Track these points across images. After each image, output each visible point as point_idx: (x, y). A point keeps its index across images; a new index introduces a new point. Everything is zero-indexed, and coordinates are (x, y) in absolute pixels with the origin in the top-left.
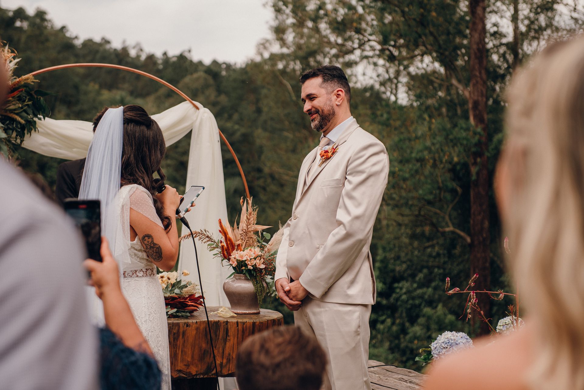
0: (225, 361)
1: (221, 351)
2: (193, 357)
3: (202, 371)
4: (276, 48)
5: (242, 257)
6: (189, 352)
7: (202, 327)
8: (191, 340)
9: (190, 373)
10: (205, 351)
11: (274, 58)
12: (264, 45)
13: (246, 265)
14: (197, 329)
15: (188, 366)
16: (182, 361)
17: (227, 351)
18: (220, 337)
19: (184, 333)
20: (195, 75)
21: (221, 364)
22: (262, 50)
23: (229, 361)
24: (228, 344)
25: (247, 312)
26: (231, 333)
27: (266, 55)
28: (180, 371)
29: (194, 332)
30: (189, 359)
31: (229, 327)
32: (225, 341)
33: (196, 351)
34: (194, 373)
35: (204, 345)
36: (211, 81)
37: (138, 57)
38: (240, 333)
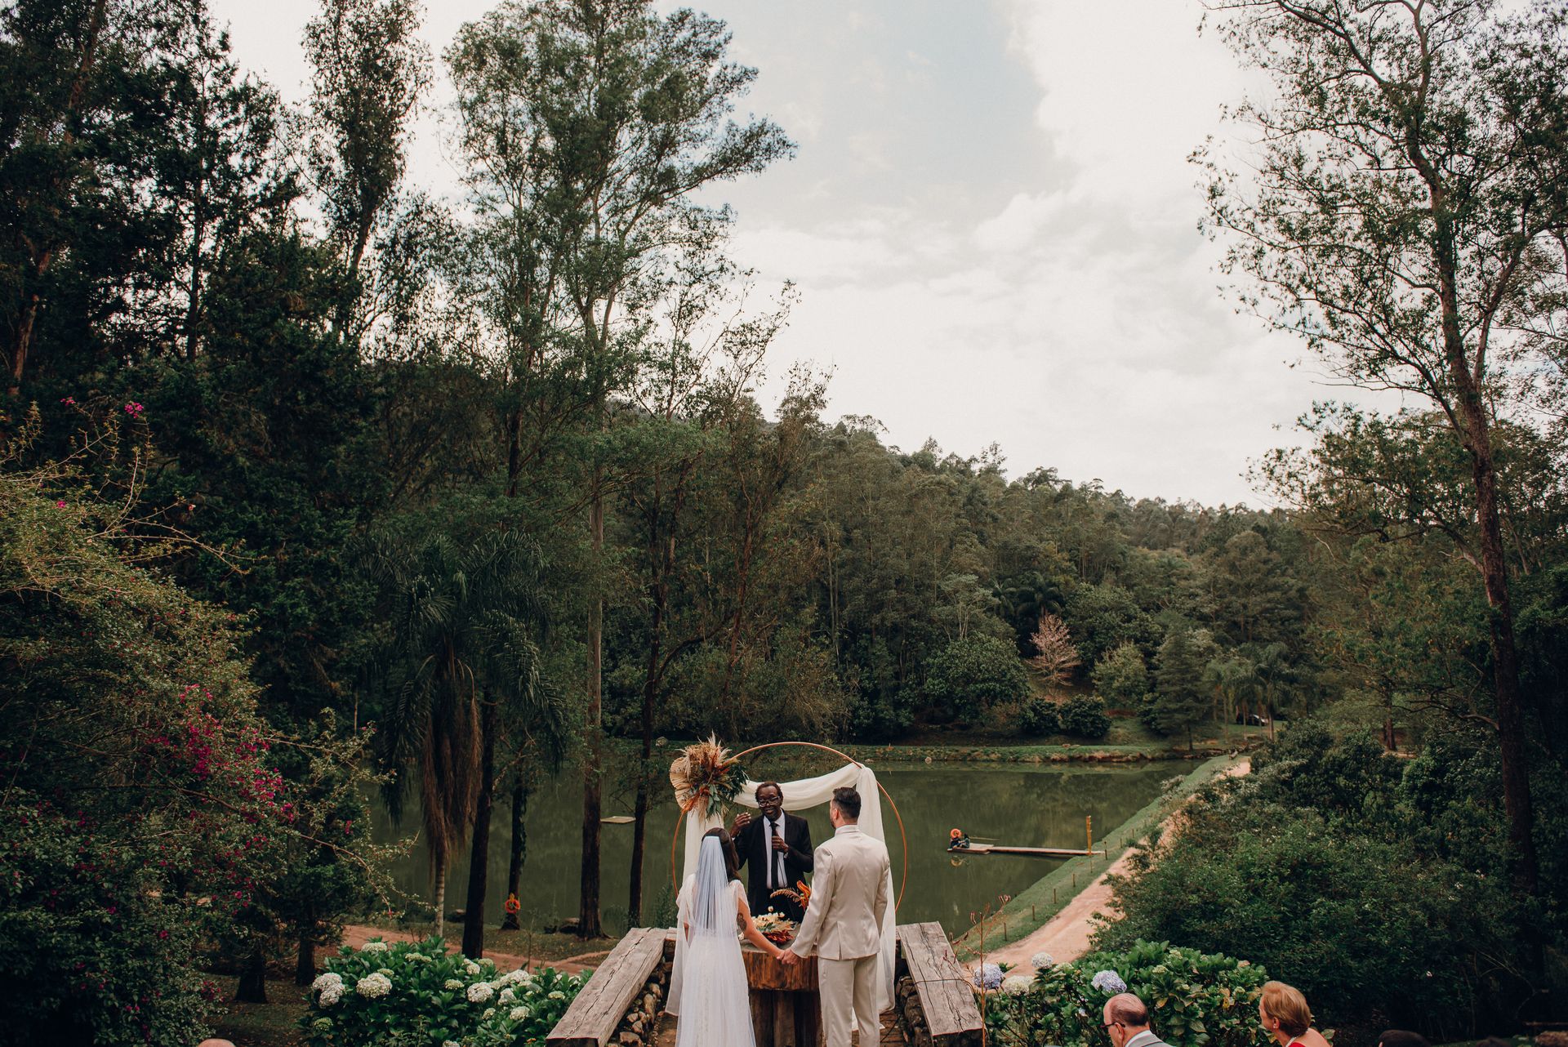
36: (1261, 539)
37: (1195, 511)
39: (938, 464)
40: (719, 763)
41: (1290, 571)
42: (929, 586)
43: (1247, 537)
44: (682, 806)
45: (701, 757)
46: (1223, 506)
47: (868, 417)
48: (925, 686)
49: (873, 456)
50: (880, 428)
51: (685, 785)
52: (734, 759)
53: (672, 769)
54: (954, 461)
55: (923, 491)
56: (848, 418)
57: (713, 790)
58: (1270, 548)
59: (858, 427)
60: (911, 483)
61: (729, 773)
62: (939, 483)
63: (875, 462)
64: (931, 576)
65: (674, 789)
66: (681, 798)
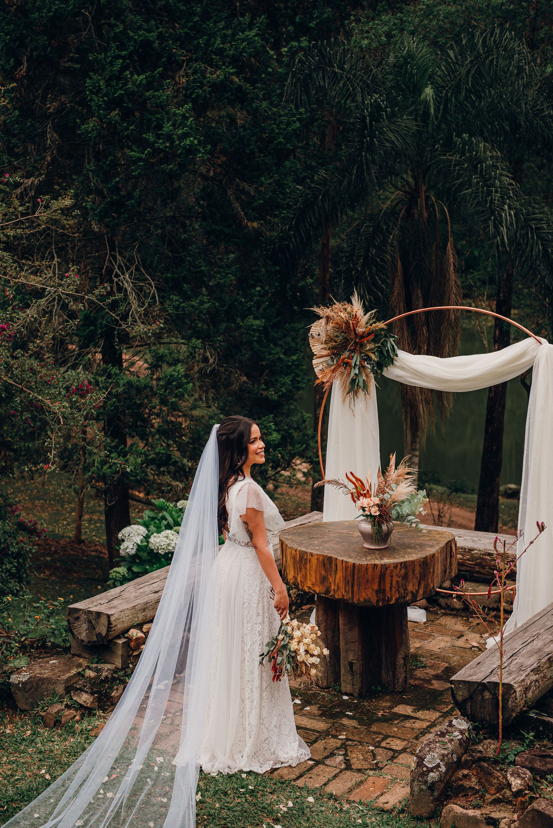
1: (334, 580)
2: (316, 579)
3: (323, 592)
6: (314, 576)
7: (321, 558)
8: (314, 566)
10: (324, 577)
13: (365, 511)
14: (318, 559)
15: (313, 585)
16: (310, 580)
17: (337, 581)
18: (333, 569)
19: (310, 560)
21: (334, 589)
23: (338, 588)
24: (338, 576)
26: (338, 568)
28: (309, 588)
29: (316, 561)
30: (314, 581)
31: (338, 563)
32: (336, 572)
33: (318, 576)
34: (318, 592)
35: (323, 573)
38: (345, 569)
40: (360, 330)
44: (320, 377)
45: (342, 320)
51: (325, 352)
52: (381, 325)
53: (311, 333)
57: (356, 359)
61: (374, 341)
66: (321, 367)
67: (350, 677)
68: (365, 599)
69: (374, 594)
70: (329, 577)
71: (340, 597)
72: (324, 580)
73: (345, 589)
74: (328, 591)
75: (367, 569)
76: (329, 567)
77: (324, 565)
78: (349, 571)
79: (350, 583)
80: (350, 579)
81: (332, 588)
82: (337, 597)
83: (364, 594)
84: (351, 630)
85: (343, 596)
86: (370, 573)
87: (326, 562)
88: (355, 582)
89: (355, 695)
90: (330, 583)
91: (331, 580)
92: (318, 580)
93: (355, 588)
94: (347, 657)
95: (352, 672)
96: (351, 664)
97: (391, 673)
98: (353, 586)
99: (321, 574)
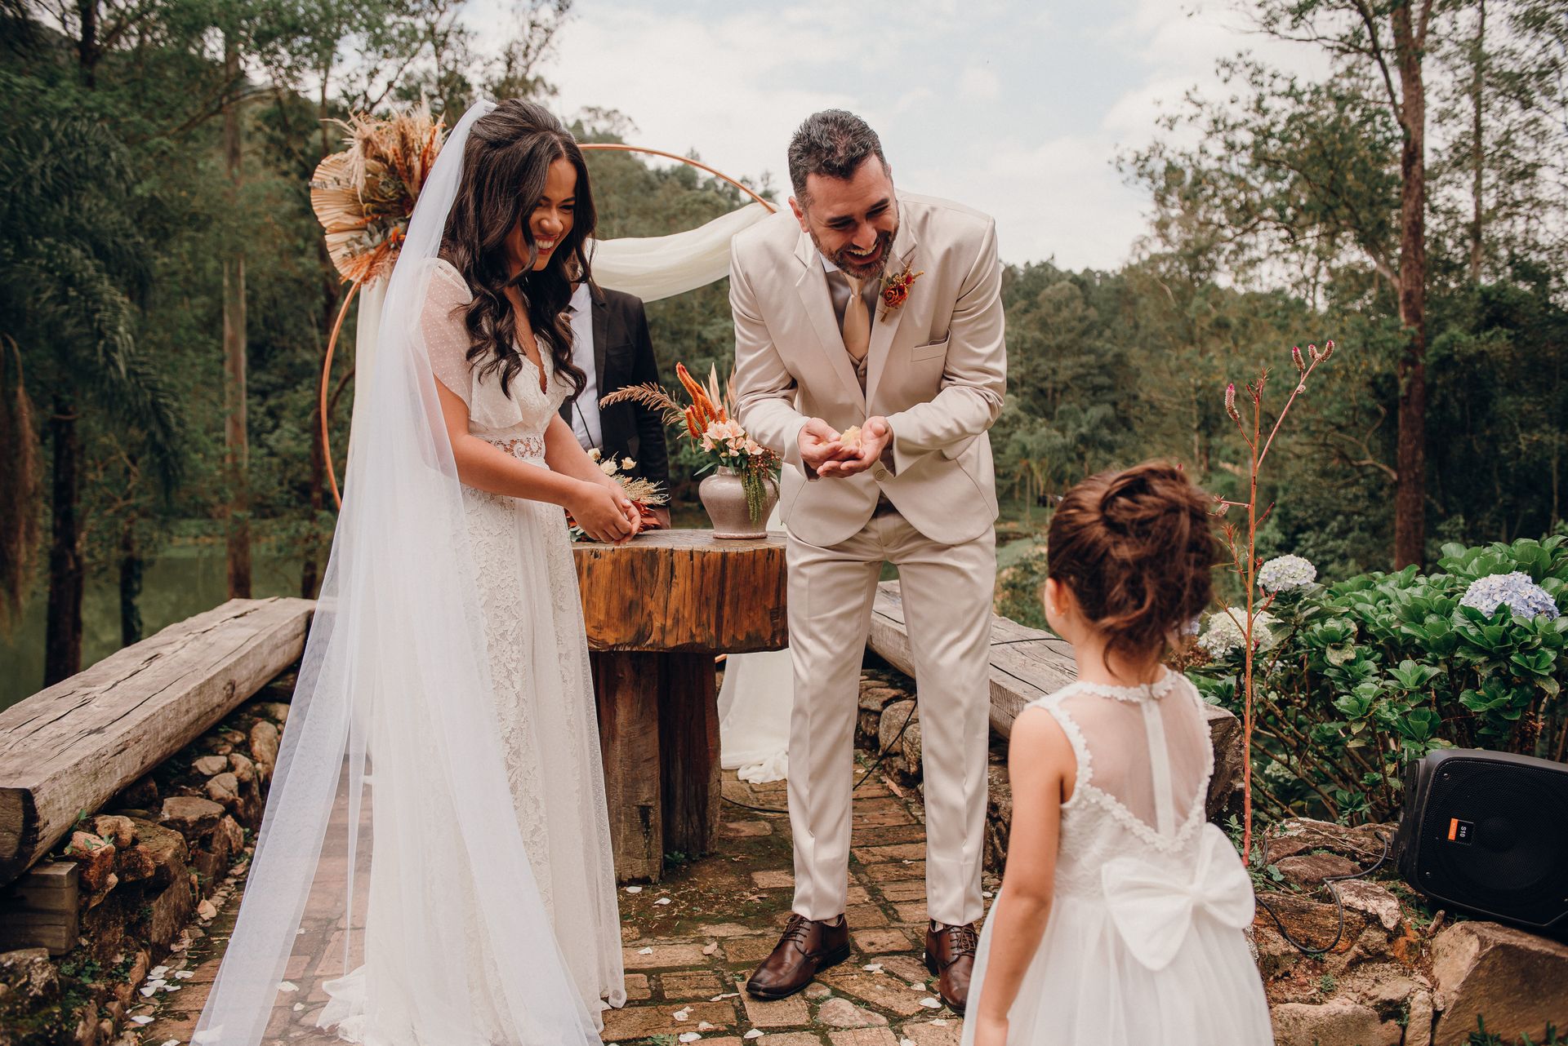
0: (669, 622)
1: (662, 604)
2: (608, 613)
3: (627, 640)
4: (1157, 247)
5: (719, 433)
6: (602, 605)
7: (624, 559)
8: (603, 582)
9: (604, 642)
10: (631, 603)
11: (1155, 259)
12: (1141, 244)
13: (726, 449)
14: (615, 562)
15: (598, 627)
17: (672, 606)
18: (660, 578)
19: (590, 568)
20: (1059, 285)
21: (663, 629)
22: (1138, 250)
23: (676, 622)
24: (674, 591)
25: (736, 535)
26: (677, 573)
27: (1145, 256)
29: (610, 568)
30: (602, 617)
31: (676, 560)
32: (669, 585)
33: (615, 603)
34: (612, 642)
35: (629, 593)
36: (1078, 292)
38: (697, 572)
39: (700, 185)
41: (1108, 333)
42: (688, 334)
43: (1061, 290)
44: (344, 271)
45: (390, 147)
46: (1028, 264)
47: (615, 111)
48: (681, 456)
49: (621, 162)
50: (630, 127)
51: (352, 221)
53: (315, 181)
54: (720, 183)
55: (683, 211)
56: (590, 110)
58: (1087, 303)
59: (602, 126)
60: (668, 200)
62: (705, 202)
63: (624, 171)
64: (691, 321)
65: (323, 231)
66: (344, 250)
67: (641, 840)
68: (748, 635)
69: (767, 618)
70: (647, 599)
71: (684, 639)
72: (629, 609)
73: (699, 618)
74: (641, 636)
75: (754, 562)
76: (646, 574)
77: (633, 573)
78: (710, 573)
79: (714, 602)
80: (713, 592)
81: (657, 624)
82: (670, 642)
83: (746, 623)
84: (644, 732)
85: (692, 636)
86: (759, 572)
87: (637, 564)
88: (727, 598)
89: (654, 878)
90: (650, 615)
91: (651, 605)
92: (615, 613)
93: (727, 610)
94: (637, 797)
95: (648, 827)
96: (644, 811)
97: (695, 818)
98: (720, 606)
99: (622, 598)
